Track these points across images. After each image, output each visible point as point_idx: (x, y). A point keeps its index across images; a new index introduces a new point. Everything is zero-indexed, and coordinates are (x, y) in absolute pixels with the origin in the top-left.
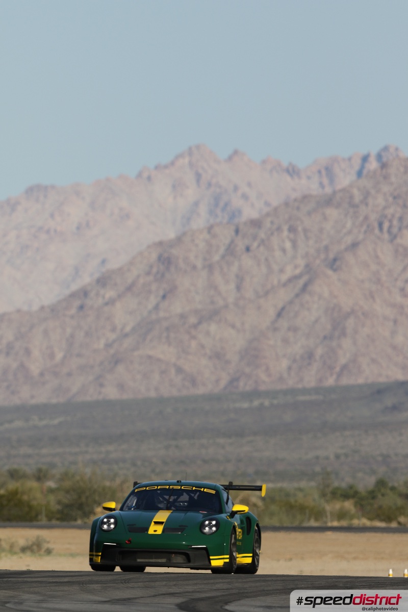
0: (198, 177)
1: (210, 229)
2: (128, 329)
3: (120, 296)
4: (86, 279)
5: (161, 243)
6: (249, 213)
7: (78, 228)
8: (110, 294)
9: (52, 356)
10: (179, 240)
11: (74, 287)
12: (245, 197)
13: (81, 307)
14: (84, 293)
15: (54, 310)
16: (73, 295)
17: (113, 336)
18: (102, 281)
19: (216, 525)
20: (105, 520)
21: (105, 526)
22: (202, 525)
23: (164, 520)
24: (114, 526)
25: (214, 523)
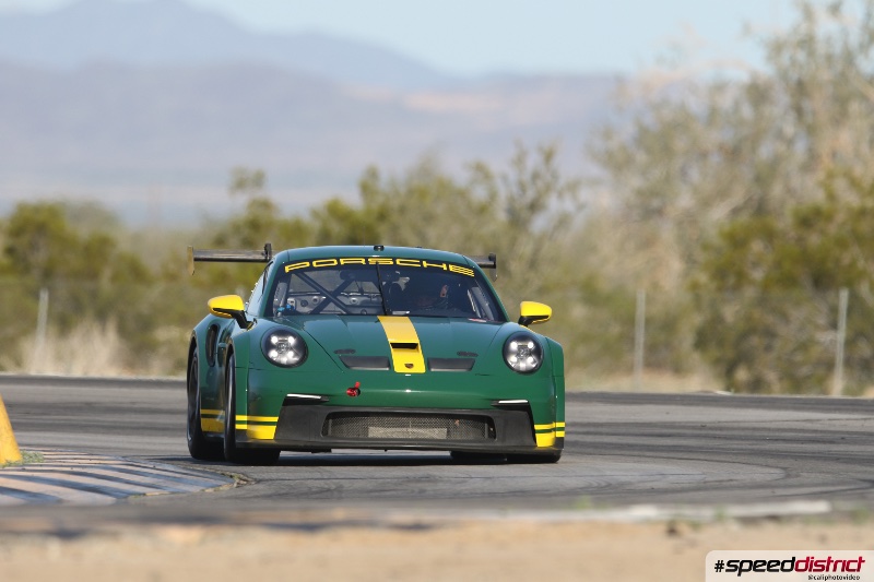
19: (537, 352)
20: (275, 340)
21: (273, 354)
22: (505, 352)
23: (415, 340)
24: (296, 355)
25: (531, 345)
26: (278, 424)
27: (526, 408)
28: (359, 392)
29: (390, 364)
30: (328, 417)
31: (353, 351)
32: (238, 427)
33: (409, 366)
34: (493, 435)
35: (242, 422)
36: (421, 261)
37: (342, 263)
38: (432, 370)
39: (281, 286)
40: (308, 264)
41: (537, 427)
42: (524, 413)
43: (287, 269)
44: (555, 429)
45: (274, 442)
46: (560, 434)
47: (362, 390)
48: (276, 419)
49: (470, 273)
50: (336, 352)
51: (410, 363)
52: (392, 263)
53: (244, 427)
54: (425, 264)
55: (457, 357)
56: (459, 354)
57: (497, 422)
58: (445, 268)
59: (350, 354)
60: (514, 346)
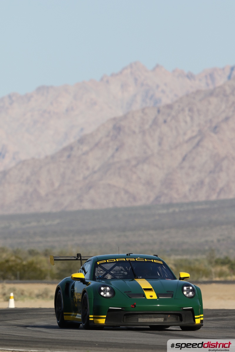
0: (136, 80)
1: (143, 110)
2: (96, 168)
3: (91, 150)
4: (72, 140)
5: (114, 119)
6: (166, 100)
7: (67, 110)
8: (85, 148)
9: (52, 184)
10: (125, 117)
11: (65, 144)
12: (163, 92)
13: (69, 156)
14: (71, 148)
15: (53, 158)
16: (65, 149)
17: (87, 173)
18: (81, 141)
19: (193, 290)
20: (102, 289)
21: (102, 293)
22: (183, 290)
23: (151, 287)
24: (110, 293)
25: (191, 288)
26: (106, 318)
27: (192, 310)
28: (135, 306)
29: (144, 296)
30: (124, 316)
31: (131, 292)
32: (90, 319)
33: (151, 296)
34: (181, 320)
35: (91, 318)
36: (144, 259)
37: (117, 260)
38: (160, 298)
39: (96, 269)
40: (105, 261)
41: (196, 317)
42: (190, 312)
43: (98, 263)
44: (201, 317)
45: (105, 324)
46: (202, 319)
47: (136, 305)
48: (105, 316)
49: (161, 263)
50: (125, 292)
51: (151, 295)
52: (134, 260)
53: (92, 319)
54: (146, 260)
55: (167, 293)
56: (167, 292)
57: (183, 316)
58: (153, 261)
59: (130, 293)
60: (185, 288)
